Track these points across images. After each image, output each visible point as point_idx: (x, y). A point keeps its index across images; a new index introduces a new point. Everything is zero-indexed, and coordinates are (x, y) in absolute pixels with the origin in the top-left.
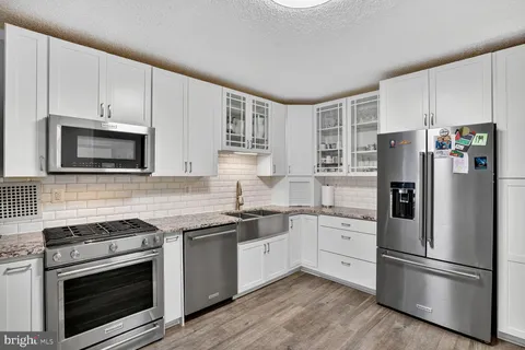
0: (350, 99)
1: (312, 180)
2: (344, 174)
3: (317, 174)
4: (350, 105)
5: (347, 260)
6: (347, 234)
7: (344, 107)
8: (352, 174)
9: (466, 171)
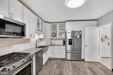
0: (58, 24)
1: (50, 39)
2: (57, 38)
3: (51, 38)
4: (58, 25)
5: (59, 54)
6: (60, 49)
7: (57, 25)
8: (59, 38)
9: (79, 37)
